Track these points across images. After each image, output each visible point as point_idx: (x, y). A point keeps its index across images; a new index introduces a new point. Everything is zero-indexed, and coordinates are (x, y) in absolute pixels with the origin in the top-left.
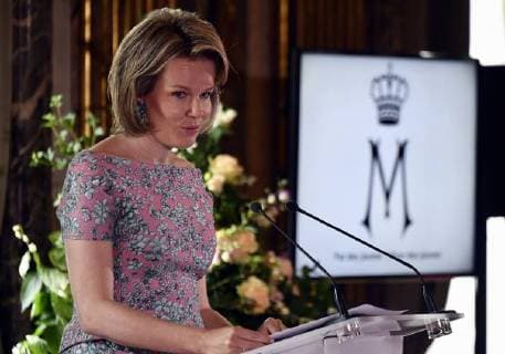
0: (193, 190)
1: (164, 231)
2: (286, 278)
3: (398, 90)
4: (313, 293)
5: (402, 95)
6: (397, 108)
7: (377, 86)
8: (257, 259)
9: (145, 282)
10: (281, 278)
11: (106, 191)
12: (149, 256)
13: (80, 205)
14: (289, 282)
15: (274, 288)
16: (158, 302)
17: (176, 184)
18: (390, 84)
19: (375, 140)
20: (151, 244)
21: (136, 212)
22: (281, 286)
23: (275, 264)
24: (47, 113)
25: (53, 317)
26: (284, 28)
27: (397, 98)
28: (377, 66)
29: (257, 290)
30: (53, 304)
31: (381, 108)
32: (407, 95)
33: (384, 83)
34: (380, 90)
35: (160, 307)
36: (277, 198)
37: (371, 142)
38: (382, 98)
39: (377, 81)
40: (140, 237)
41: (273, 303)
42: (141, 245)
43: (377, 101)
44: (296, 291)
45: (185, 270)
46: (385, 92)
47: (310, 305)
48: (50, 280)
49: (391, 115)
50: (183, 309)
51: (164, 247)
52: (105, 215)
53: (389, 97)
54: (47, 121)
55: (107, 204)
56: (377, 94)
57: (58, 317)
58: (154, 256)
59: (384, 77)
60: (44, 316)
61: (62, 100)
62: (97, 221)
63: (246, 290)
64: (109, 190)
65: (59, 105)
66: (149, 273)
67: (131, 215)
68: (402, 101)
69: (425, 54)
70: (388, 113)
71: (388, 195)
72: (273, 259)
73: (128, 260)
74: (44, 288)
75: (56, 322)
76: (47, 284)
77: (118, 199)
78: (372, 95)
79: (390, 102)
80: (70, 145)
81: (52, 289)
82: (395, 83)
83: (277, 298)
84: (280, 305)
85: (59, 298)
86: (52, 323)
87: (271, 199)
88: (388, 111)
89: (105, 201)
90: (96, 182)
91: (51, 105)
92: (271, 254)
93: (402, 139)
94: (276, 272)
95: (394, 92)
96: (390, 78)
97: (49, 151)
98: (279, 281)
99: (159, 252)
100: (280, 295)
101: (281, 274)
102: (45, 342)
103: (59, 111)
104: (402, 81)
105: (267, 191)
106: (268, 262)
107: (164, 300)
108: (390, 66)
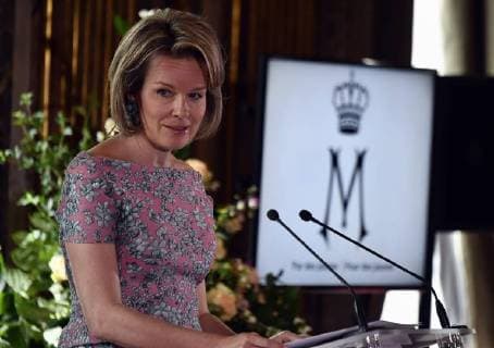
0: (193, 193)
1: (163, 235)
2: (253, 286)
3: (359, 99)
4: (279, 302)
5: (362, 104)
6: (357, 117)
7: (339, 94)
8: (227, 266)
9: (145, 286)
10: (249, 286)
11: (107, 194)
12: (150, 260)
13: (81, 208)
14: (256, 290)
15: (240, 296)
16: (157, 307)
17: (176, 187)
18: (351, 92)
19: (335, 149)
20: (151, 248)
21: (136, 215)
22: (248, 294)
23: (243, 272)
24: (17, 110)
25: (16, 318)
26: (235, 31)
27: (357, 107)
28: (339, 74)
29: (224, 297)
30: (16, 305)
31: (342, 116)
32: (367, 104)
33: (346, 92)
34: (342, 98)
35: (158, 312)
36: (246, 205)
37: (331, 151)
38: (343, 106)
39: (339, 89)
40: (139, 240)
41: (240, 311)
42: (140, 248)
43: (338, 109)
44: (262, 300)
45: (184, 273)
46: (347, 100)
47: (275, 314)
48: (14, 280)
49: (352, 124)
50: (181, 314)
51: (164, 251)
52: (107, 218)
53: (351, 106)
54: (16, 119)
55: (109, 206)
56: (339, 103)
57: (21, 319)
58: (154, 260)
59: (346, 85)
60: (6, 317)
61: (32, 98)
62: (100, 223)
63: (214, 297)
64: (110, 192)
65: (29, 103)
66: (148, 278)
67: (130, 218)
68: (362, 110)
69: (369, 62)
70: (348, 122)
71: (345, 204)
72: (241, 267)
73: (127, 264)
74: (7, 288)
75: (18, 323)
76: (11, 284)
77: (119, 201)
78: (334, 103)
79: (351, 111)
80: (39, 144)
81: (16, 289)
82: (356, 92)
83: (243, 306)
84: (247, 313)
85: (23, 299)
86: (15, 324)
87: (240, 206)
88: (349, 119)
89: (106, 204)
90: (96, 185)
91: (21, 103)
92: (239, 261)
93: (361, 150)
94: (243, 279)
95: (354, 101)
96: (351, 86)
97: (17, 150)
98: (246, 289)
99: (158, 256)
100: (246, 303)
101: (248, 282)
102: (8, 343)
103: (28, 109)
104: (363, 90)
105: (236, 197)
106: (235, 269)
107: (163, 305)
108: (352, 75)
